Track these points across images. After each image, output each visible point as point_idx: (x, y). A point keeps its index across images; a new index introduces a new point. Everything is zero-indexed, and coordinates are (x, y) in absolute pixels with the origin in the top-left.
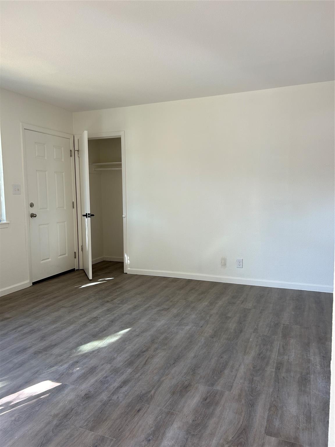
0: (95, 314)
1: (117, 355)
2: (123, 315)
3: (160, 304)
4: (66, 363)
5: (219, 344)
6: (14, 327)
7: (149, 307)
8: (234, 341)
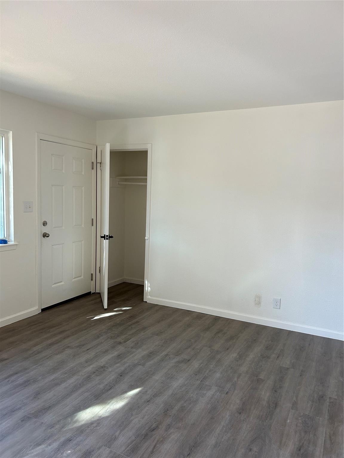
0: (103, 360)
1: (120, 434)
2: (135, 366)
3: (180, 352)
4: (55, 440)
5: (248, 426)
6: (9, 374)
7: (167, 355)
8: (267, 421)
